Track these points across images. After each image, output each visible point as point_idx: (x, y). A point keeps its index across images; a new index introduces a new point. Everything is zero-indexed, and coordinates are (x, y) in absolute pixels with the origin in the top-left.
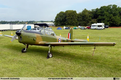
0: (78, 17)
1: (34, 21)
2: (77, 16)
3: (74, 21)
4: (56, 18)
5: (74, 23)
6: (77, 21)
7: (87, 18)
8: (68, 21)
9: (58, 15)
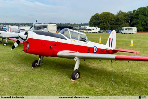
3: (106, 25)
5: (106, 27)
6: (109, 25)
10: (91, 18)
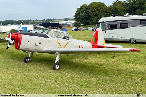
0: (106, 12)
1: (54, 19)
2: (105, 10)
4: (76, 14)
7: (119, 13)
8: (92, 19)
9: (79, 9)
10: (77, 11)
